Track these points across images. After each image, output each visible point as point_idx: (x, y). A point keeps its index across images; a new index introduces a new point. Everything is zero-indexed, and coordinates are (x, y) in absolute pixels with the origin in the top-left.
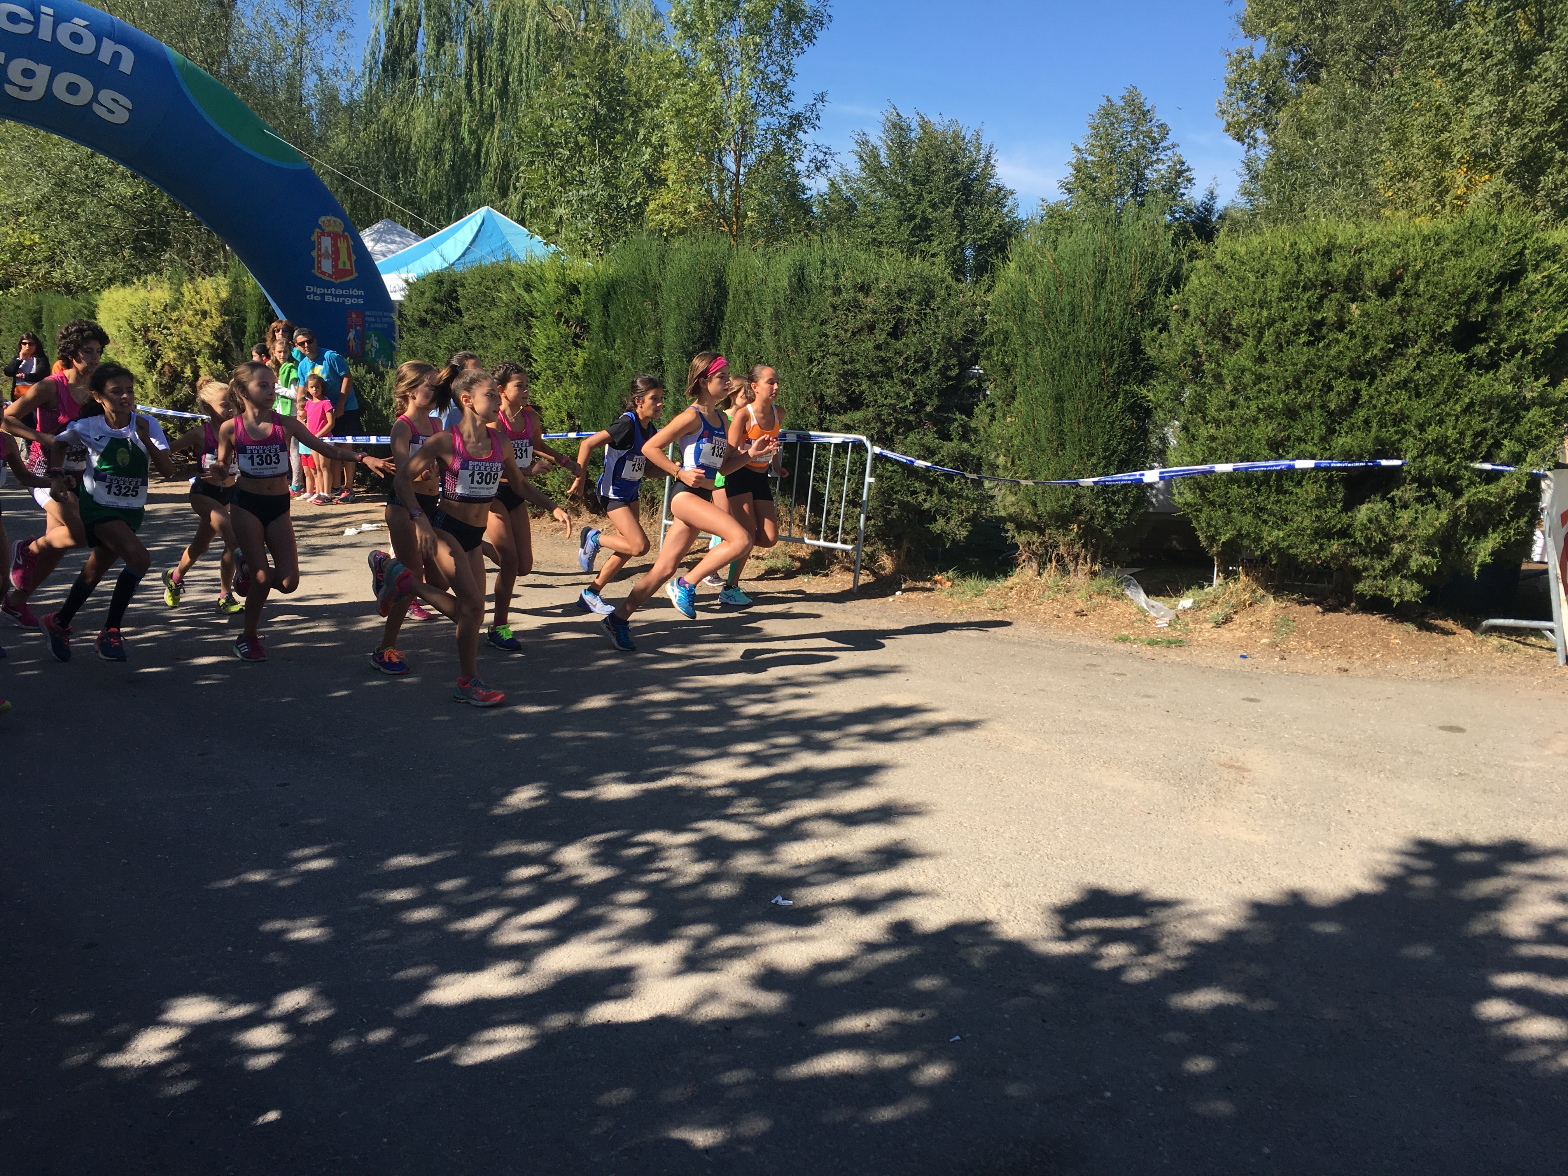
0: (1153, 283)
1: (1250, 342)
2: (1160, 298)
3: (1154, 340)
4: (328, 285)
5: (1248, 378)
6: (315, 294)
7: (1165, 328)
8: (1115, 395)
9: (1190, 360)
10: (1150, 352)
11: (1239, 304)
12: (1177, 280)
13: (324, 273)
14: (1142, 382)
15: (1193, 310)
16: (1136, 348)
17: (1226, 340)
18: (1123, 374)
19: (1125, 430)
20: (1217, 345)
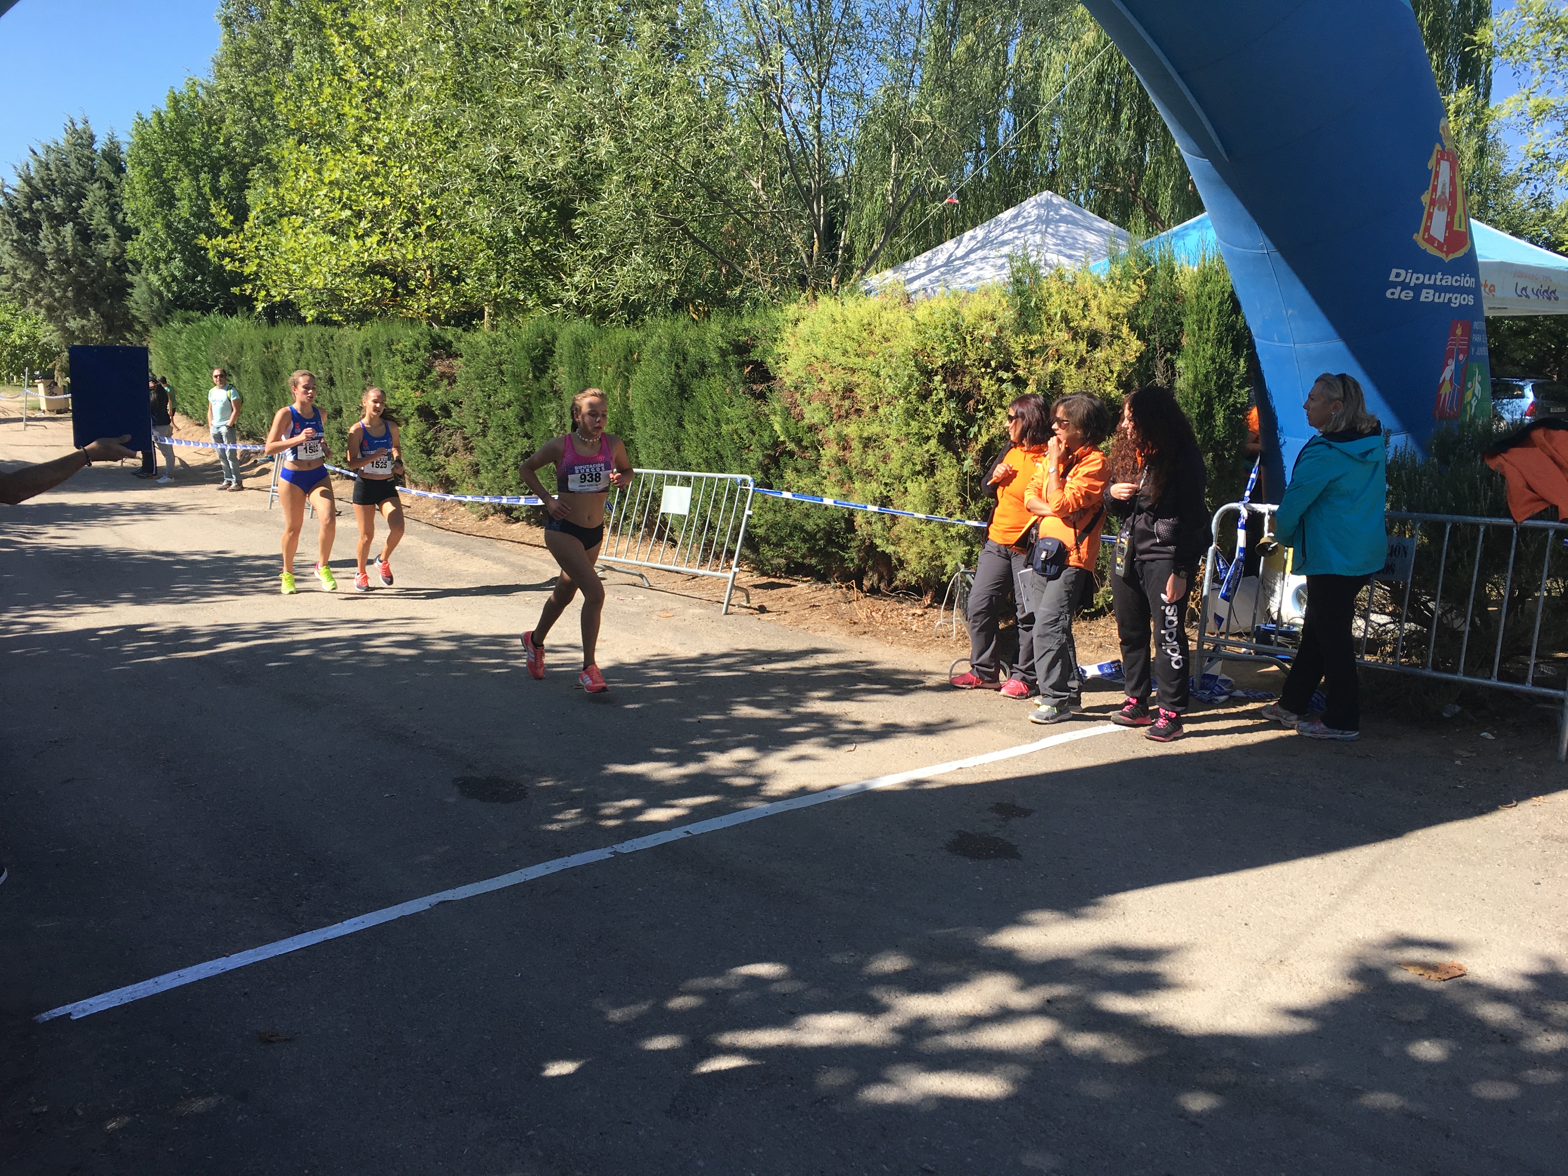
4: (1431, 265)
6: (1405, 286)
13: (1431, 240)
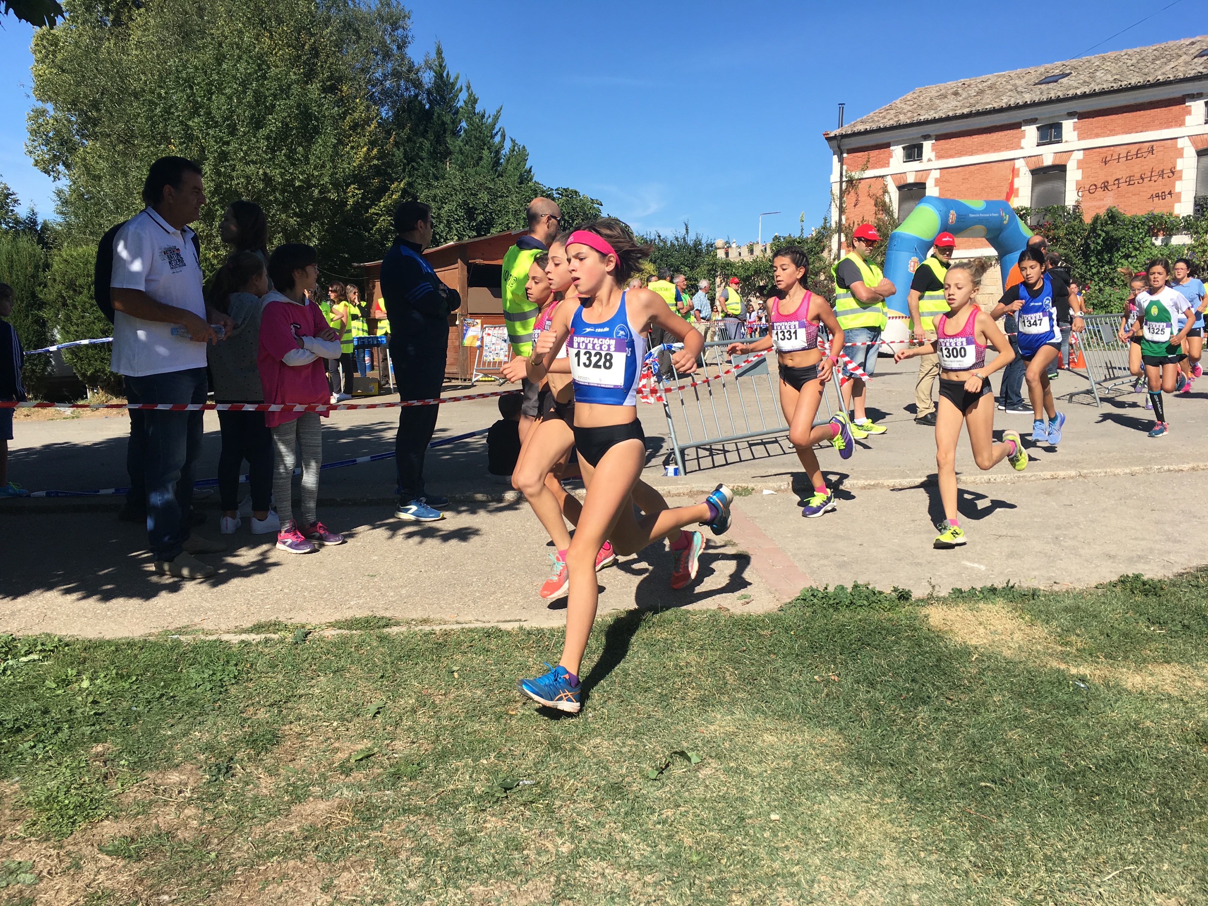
0: (37, 267)
1: (86, 291)
2: (41, 274)
3: (41, 291)
5: (88, 305)
7: (45, 286)
8: (27, 316)
9: (60, 299)
10: (41, 296)
11: (78, 276)
12: (47, 266)
14: (39, 309)
15: (58, 279)
16: (34, 295)
17: (75, 291)
18: (30, 306)
19: (35, 331)
20: (71, 293)
